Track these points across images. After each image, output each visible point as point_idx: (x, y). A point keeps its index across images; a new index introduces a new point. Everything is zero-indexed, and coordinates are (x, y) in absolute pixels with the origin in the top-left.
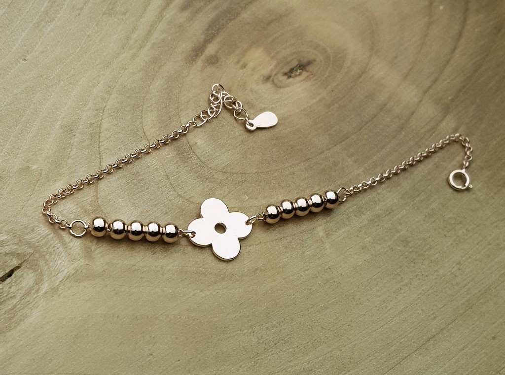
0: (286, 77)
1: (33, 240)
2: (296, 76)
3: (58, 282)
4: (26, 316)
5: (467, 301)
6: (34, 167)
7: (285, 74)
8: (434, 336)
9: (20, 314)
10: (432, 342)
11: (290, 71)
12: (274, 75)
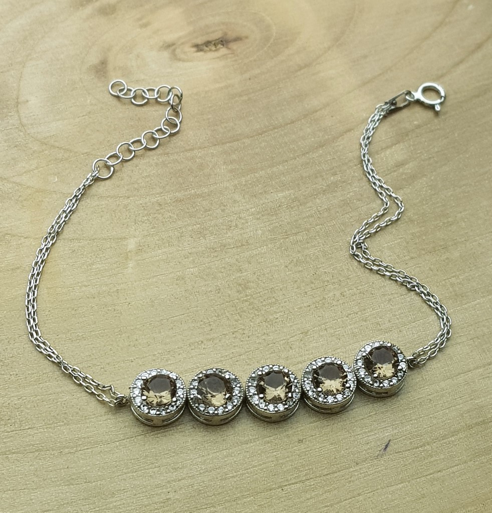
0: (195, 49)
2: (210, 50)
7: (197, 46)
11: (205, 43)
12: (179, 43)
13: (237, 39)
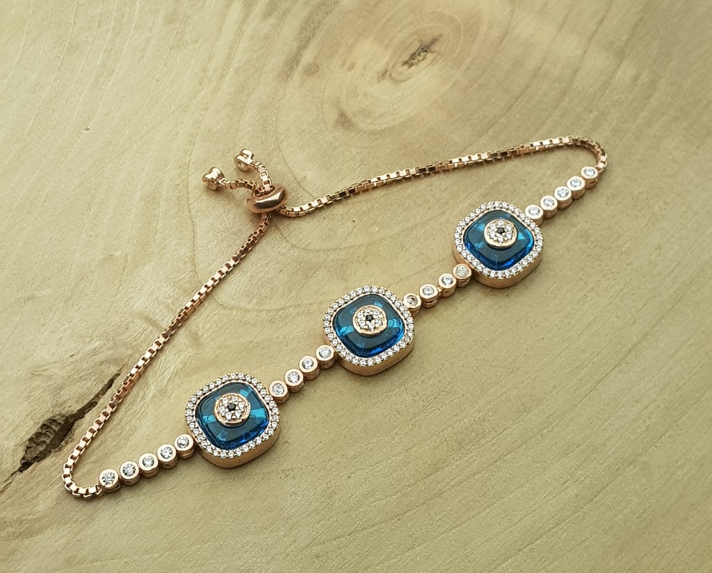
0: (406, 67)
1: (130, 339)
2: (419, 61)
3: (165, 382)
4: (135, 430)
5: (674, 292)
6: (118, 254)
7: (406, 63)
8: (635, 345)
9: (128, 428)
10: (634, 353)
11: (410, 57)
12: (390, 68)
13: (434, 41)
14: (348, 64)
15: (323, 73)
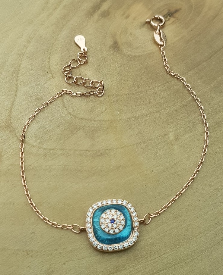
13: (176, 11)
14: (126, 15)
15: (111, 17)
